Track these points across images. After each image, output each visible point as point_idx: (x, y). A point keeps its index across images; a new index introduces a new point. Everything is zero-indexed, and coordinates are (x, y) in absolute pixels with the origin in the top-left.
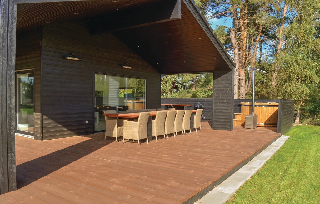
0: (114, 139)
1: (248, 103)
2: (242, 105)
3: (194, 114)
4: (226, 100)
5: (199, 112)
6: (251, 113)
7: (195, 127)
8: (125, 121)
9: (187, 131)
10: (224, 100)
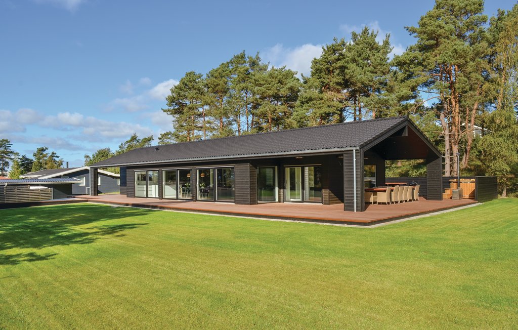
0: (371, 203)
1: (455, 180)
2: (451, 182)
3: (413, 189)
4: (436, 178)
5: (417, 187)
6: (457, 188)
7: (415, 198)
8: (378, 193)
9: (410, 200)
10: (434, 178)
